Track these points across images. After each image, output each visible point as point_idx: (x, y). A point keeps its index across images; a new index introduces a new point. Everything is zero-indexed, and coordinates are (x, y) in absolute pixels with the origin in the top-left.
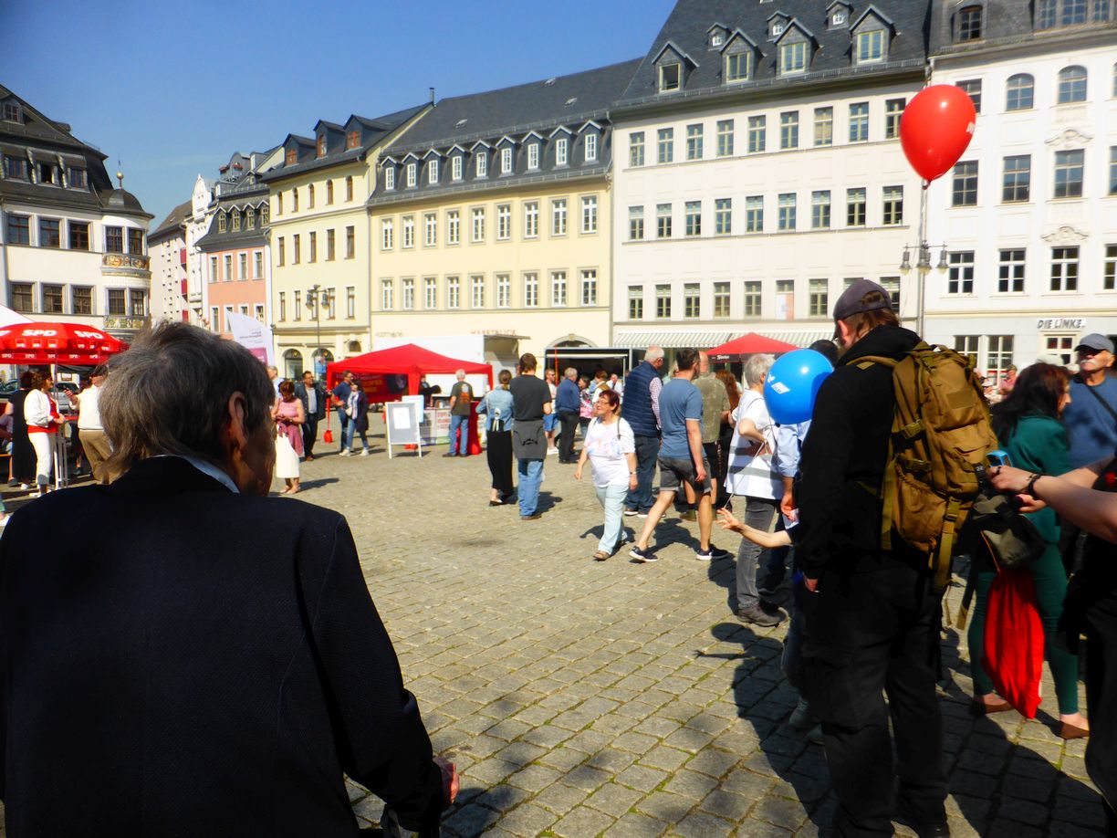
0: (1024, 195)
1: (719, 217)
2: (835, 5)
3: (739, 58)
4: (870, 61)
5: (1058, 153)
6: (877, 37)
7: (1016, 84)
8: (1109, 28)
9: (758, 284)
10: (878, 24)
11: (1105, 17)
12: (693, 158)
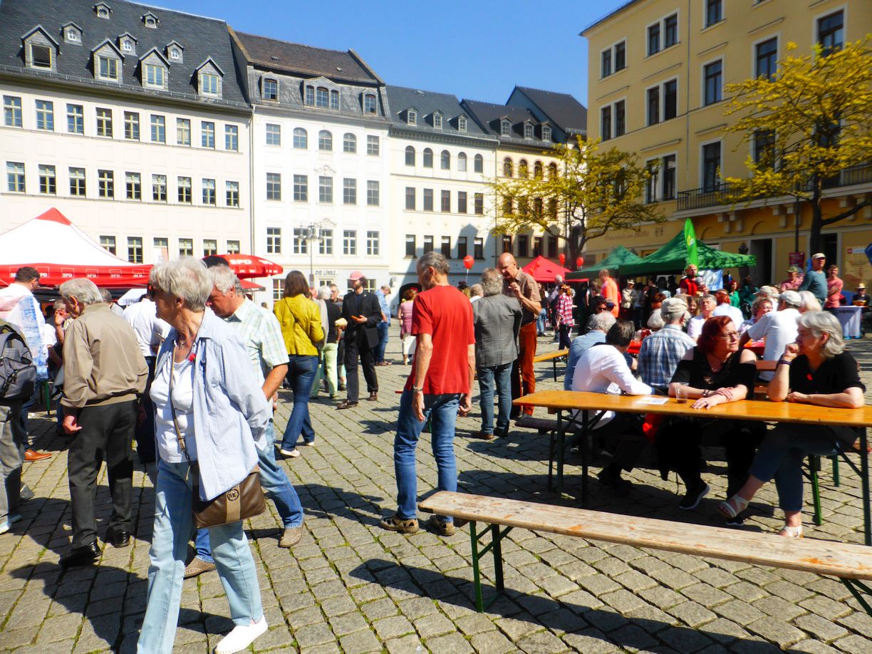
0: (304, 198)
1: (102, 184)
2: (172, 45)
3: (108, 61)
4: (210, 95)
5: (321, 177)
6: (214, 80)
7: (298, 133)
8: (341, 115)
9: (139, 240)
10: (214, 71)
11: (337, 108)
12: (73, 131)
